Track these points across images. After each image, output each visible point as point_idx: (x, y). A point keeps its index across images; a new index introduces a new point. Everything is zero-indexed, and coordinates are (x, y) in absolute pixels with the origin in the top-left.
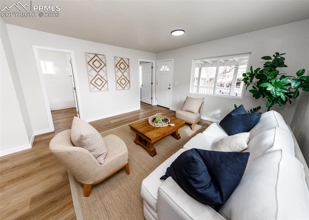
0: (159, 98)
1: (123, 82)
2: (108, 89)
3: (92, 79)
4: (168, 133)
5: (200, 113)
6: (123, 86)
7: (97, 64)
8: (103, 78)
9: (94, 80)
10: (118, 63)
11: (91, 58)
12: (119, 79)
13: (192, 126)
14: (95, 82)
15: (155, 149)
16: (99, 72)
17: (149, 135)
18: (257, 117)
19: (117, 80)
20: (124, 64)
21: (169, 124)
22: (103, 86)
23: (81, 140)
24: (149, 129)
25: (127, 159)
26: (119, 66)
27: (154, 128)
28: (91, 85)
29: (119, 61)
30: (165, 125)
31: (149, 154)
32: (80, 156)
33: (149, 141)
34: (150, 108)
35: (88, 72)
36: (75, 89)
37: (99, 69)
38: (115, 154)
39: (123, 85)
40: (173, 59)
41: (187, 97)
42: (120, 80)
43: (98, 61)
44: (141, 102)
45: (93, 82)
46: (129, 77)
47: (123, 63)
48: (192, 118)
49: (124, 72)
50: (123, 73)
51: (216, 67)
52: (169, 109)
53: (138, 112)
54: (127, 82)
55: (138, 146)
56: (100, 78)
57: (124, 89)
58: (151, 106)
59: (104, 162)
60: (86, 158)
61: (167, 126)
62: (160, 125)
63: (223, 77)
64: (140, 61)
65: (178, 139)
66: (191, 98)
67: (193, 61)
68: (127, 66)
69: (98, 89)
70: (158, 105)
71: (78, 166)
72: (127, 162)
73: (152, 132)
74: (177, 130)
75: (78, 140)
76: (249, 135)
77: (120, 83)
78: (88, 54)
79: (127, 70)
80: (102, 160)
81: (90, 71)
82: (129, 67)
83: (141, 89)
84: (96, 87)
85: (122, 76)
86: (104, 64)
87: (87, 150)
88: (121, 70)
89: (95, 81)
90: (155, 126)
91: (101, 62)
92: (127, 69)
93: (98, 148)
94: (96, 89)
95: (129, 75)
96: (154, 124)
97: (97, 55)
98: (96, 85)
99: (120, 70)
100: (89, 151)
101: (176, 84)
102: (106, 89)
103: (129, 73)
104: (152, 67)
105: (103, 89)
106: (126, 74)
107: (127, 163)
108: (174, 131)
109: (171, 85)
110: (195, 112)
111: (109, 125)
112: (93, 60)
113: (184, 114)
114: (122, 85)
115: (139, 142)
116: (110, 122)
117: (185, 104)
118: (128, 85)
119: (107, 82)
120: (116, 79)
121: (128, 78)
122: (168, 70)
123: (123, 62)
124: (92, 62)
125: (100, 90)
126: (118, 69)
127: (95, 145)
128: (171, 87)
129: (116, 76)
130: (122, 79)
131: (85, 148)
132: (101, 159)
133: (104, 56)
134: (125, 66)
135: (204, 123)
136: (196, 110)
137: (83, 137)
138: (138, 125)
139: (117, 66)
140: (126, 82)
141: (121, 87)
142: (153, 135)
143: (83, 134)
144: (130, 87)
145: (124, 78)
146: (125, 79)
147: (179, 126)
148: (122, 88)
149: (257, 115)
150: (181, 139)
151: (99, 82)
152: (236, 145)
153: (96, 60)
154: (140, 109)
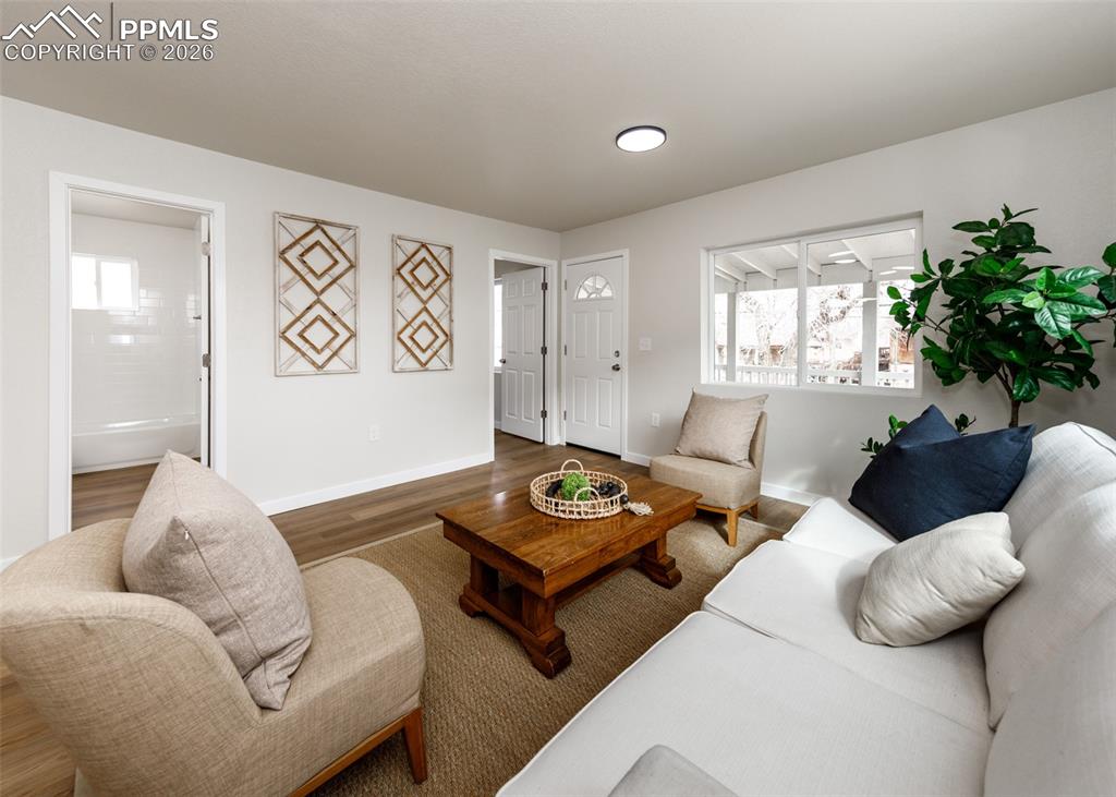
0: (573, 415)
1: (424, 337)
2: (353, 368)
3: (293, 318)
4: (622, 544)
5: (756, 463)
6: (423, 357)
7: (318, 260)
8: (339, 320)
9: (299, 327)
10: (409, 260)
11: (297, 237)
12: (409, 324)
13: (726, 527)
14: (301, 335)
15: (563, 634)
16: (323, 291)
17: (530, 552)
18: (1017, 446)
19: (399, 327)
20: (432, 268)
21: (623, 502)
22: (335, 354)
23: (171, 551)
24: (531, 527)
25: (417, 684)
26: (412, 272)
27: (557, 525)
28: (284, 344)
29: (409, 254)
30: (607, 509)
31: (535, 666)
32: (149, 649)
33: (534, 586)
34: (536, 454)
35: (278, 289)
36: (207, 361)
37: (327, 279)
38: (353, 649)
39: (424, 351)
40: (626, 253)
41: (694, 394)
42: (409, 331)
43: (323, 247)
44: (498, 433)
45: (292, 334)
46: (451, 321)
47: (428, 263)
48: (722, 486)
49: (431, 297)
50: (425, 302)
51: (796, 290)
52: (619, 457)
53: (483, 472)
54: (442, 338)
55: (478, 627)
56: (327, 317)
57: (427, 370)
58: (542, 447)
59: (286, 695)
60: (183, 667)
61: (615, 512)
62: (582, 509)
63: (818, 344)
64: (496, 260)
65: (669, 586)
66: (712, 397)
67: (703, 254)
68: (442, 277)
69: (313, 363)
70: (569, 445)
71: (125, 720)
72: (413, 703)
73: (544, 542)
74: (664, 536)
75: (151, 555)
76: (1007, 523)
77: (409, 343)
78: (284, 221)
79: (444, 290)
80: (276, 684)
81: (287, 287)
82: (451, 280)
83: (498, 377)
84: (304, 354)
85: (420, 313)
86: (350, 261)
87: (198, 615)
88: (418, 289)
89: (304, 330)
90: (562, 515)
91: (337, 254)
92: (441, 286)
93: (261, 610)
94: (302, 365)
95: (450, 312)
96: (557, 504)
97: (326, 228)
98: (305, 347)
99: (413, 290)
100: (210, 624)
101: (642, 348)
102: (346, 368)
103: (451, 301)
104: (545, 286)
105: (335, 364)
106: (436, 307)
107: (416, 706)
108: (648, 539)
109: (625, 353)
110: (734, 461)
111: (348, 528)
112: (302, 242)
113: (688, 469)
114: (417, 352)
115: (481, 603)
116: (353, 515)
117: (687, 426)
118: (444, 352)
119: (353, 335)
120: (393, 325)
121: (444, 324)
122: (607, 293)
123: (430, 259)
124: (298, 250)
125: (322, 367)
126: (405, 286)
127: (245, 592)
128: (623, 362)
129: (395, 312)
130: (419, 327)
131: (189, 606)
132: (271, 678)
133: (351, 232)
134: (433, 276)
135: (775, 511)
136: (736, 447)
137: (182, 530)
138: (479, 513)
139: (399, 273)
140: (434, 341)
141: (411, 359)
142: (552, 555)
143: (185, 515)
144: (451, 361)
145: (430, 322)
146: (434, 327)
147: (669, 516)
148: (417, 366)
149: (1012, 440)
150: (681, 584)
151: (319, 335)
152: (963, 570)
153: (317, 243)
154: (493, 460)
